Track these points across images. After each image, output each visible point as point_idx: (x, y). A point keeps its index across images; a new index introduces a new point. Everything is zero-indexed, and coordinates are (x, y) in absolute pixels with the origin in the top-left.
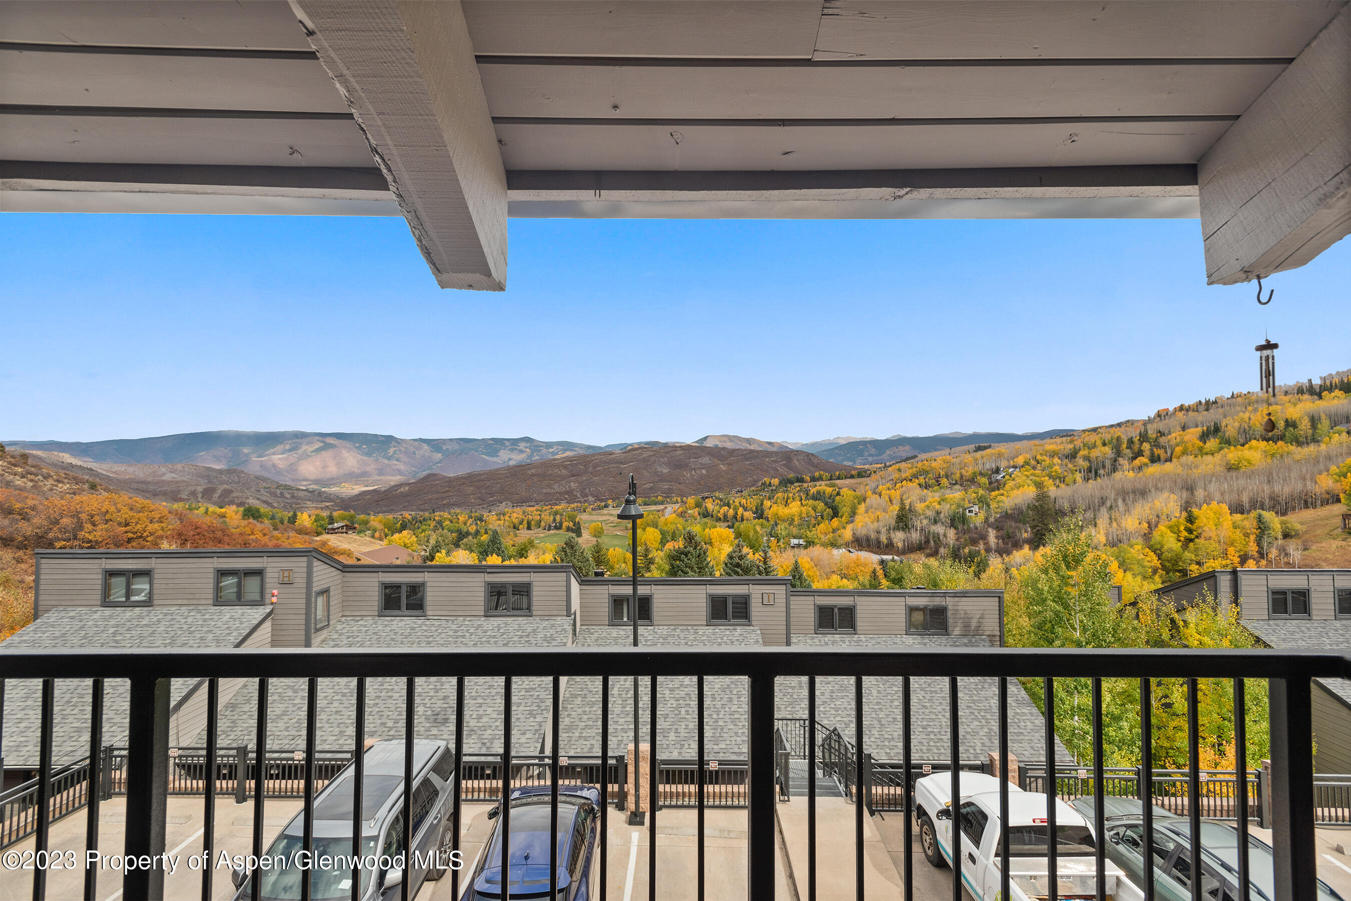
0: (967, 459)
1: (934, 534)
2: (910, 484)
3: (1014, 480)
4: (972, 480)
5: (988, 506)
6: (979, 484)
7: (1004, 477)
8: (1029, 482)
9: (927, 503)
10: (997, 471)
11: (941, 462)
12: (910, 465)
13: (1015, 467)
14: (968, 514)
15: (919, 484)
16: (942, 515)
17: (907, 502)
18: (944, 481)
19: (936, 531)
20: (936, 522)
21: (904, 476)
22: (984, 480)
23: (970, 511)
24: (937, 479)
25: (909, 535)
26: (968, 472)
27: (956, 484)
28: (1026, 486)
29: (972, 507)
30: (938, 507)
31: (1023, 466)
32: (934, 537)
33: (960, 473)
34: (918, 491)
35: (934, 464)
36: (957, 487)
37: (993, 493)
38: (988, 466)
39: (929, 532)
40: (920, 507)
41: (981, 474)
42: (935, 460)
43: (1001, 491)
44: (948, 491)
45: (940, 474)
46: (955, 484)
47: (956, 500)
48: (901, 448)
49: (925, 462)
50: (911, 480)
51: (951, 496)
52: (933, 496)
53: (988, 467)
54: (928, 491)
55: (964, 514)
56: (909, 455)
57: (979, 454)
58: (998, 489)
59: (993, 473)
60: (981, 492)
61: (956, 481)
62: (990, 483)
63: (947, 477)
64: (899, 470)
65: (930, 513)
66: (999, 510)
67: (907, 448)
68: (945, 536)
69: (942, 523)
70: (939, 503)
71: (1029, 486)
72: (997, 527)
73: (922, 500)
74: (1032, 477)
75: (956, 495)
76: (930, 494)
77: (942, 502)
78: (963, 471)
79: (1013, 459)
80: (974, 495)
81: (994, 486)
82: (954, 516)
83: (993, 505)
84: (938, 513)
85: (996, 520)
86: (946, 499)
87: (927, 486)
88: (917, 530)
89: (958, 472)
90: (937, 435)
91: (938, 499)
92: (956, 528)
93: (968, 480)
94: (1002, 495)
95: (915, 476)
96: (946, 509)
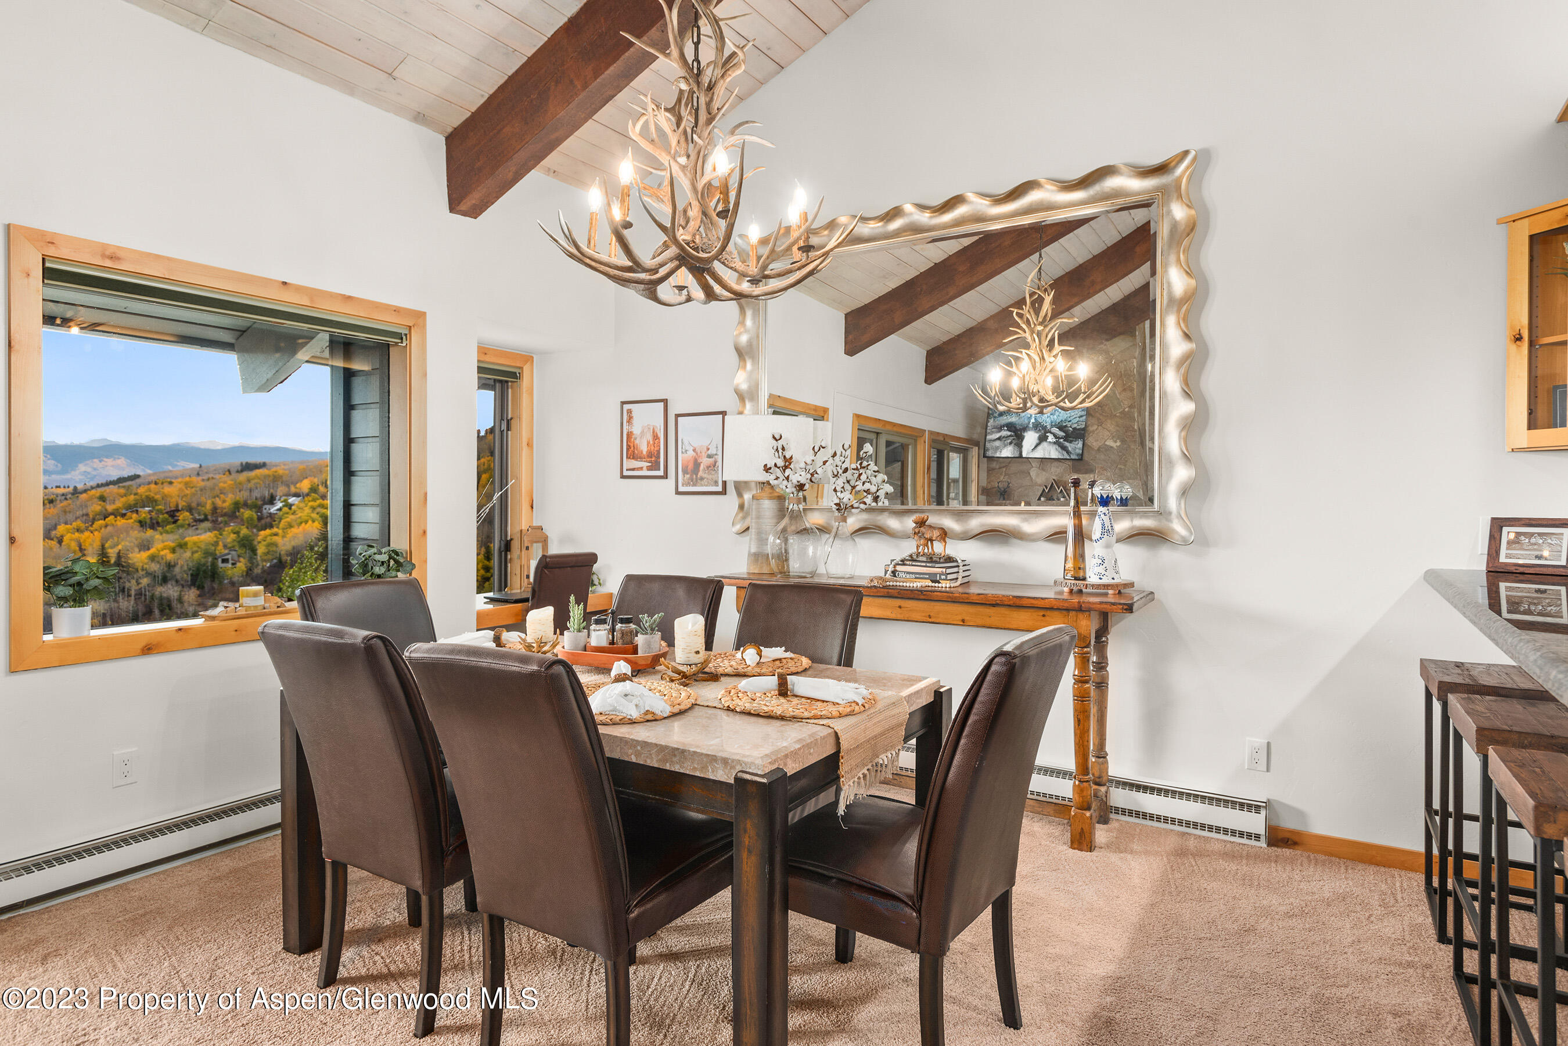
0: (225, 482)
1: (161, 598)
2: (121, 522)
3: (294, 513)
4: (232, 515)
5: (254, 551)
6: (242, 520)
7: (280, 509)
8: (314, 515)
9: (153, 551)
10: (272, 501)
11: (181, 486)
12: (122, 491)
13: (297, 495)
14: (220, 564)
15: (140, 522)
16: (177, 570)
17: (112, 553)
18: (184, 516)
19: (165, 595)
20: (165, 580)
21: (110, 508)
22: (247, 513)
23: (225, 561)
24: (173, 514)
25: (114, 605)
26: (226, 502)
27: (206, 519)
28: (310, 522)
29: (229, 554)
30: (170, 557)
31: (308, 495)
32: (161, 605)
33: (213, 503)
34: (137, 534)
35: (167, 489)
36: (207, 525)
37: (262, 533)
38: (256, 494)
39: (152, 597)
40: (138, 558)
41: (246, 505)
42: (171, 483)
43: (275, 530)
44: (190, 531)
45: (177, 506)
46: (201, 521)
47: (203, 546)
48: (109, 462)
49: (153, 486)
50: (123, 515)
51: (195, 538)
52: (162, 543)
53: (259, 496)
54: (155, 533)
55: (214, 565)
56: (126, 474)
57: (246, 474)
58: (271, 527)
59: (265, 503)
60: (244, 531)
61: (206, 516)
62: (260, 519)
63: (190, 509)
64: (102, 498)
65: (154, 567)
66: (270, 557)
67: (122, 461)
68: (180, 600)
69: (177, 581)
70: (173, 551)
71: (313, 521)
72: (266, 581)
73: (145, 546)
74: (319, 510)
75: (204, 537)
76: (158, 536)
77: (177, 549)
78: (218, 502)
79: (295, 483)
80: (233, 536)
81: (268, 522)
82: (198, 569)
83: (261, 550)
84: (170, 566)
85: (264, 571)
86: (186, 544)
87: (154, 525)
88: (129, 596)
89: (209, 502)
90: (178, 445)
91: (172, 545)
92: (200, 587)
93: (225, 515)
94: (276, 535)
95: (133, 508)
96: (185, 560)
